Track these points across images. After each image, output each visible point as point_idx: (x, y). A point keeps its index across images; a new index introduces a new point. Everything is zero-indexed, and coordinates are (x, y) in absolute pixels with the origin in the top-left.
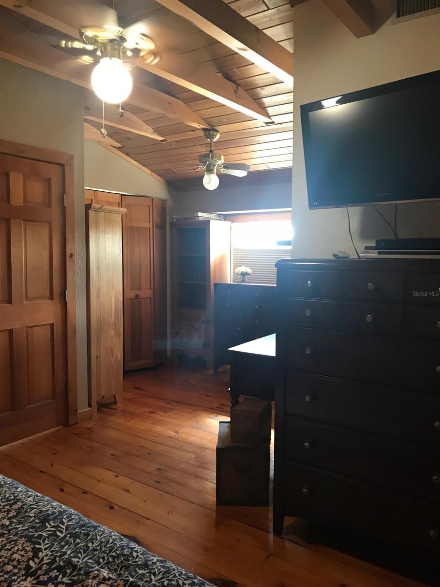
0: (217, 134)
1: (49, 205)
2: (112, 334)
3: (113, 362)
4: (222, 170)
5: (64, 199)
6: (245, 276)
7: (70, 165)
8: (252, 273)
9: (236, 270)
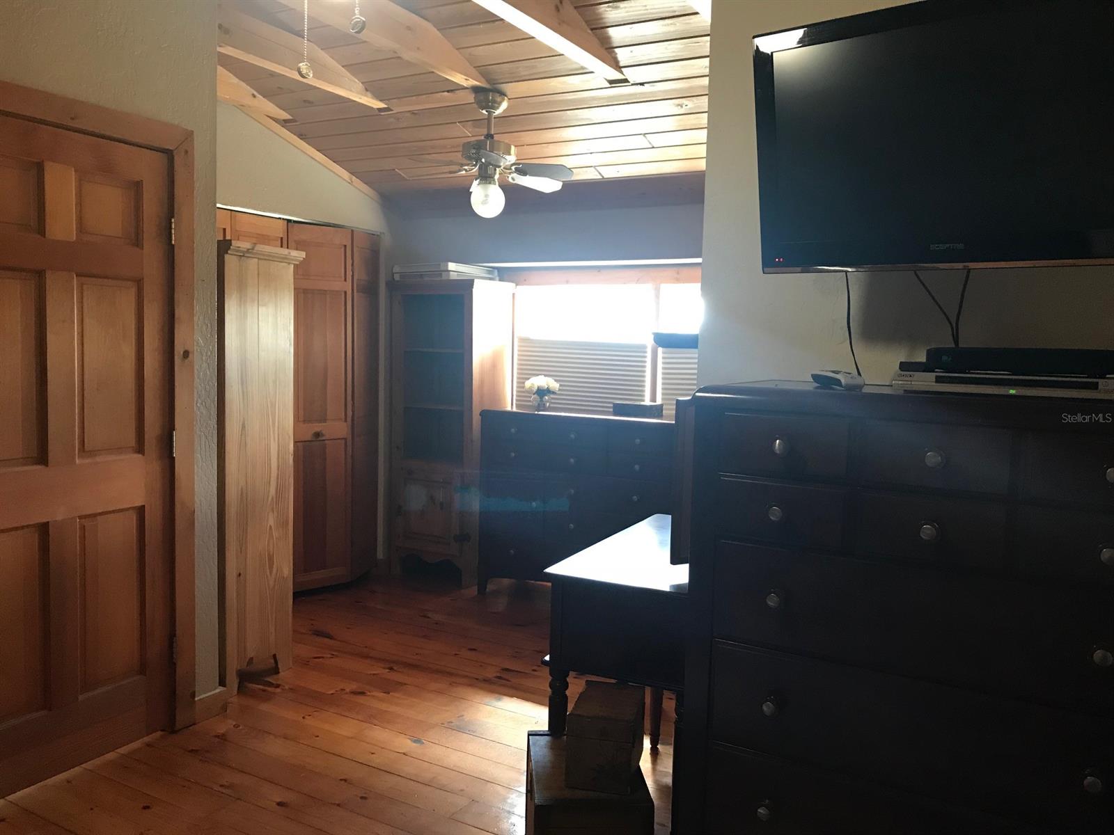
0: (504, 100)
1: (137, 242)
2: (271, 522)
3: (271, 583)
4: (510, 176)
5: (171, 228)
6: (545, 395)
7: (186, 152)
8: (559, 390)
9: (528, 384)
